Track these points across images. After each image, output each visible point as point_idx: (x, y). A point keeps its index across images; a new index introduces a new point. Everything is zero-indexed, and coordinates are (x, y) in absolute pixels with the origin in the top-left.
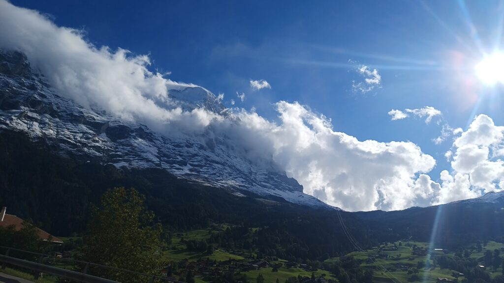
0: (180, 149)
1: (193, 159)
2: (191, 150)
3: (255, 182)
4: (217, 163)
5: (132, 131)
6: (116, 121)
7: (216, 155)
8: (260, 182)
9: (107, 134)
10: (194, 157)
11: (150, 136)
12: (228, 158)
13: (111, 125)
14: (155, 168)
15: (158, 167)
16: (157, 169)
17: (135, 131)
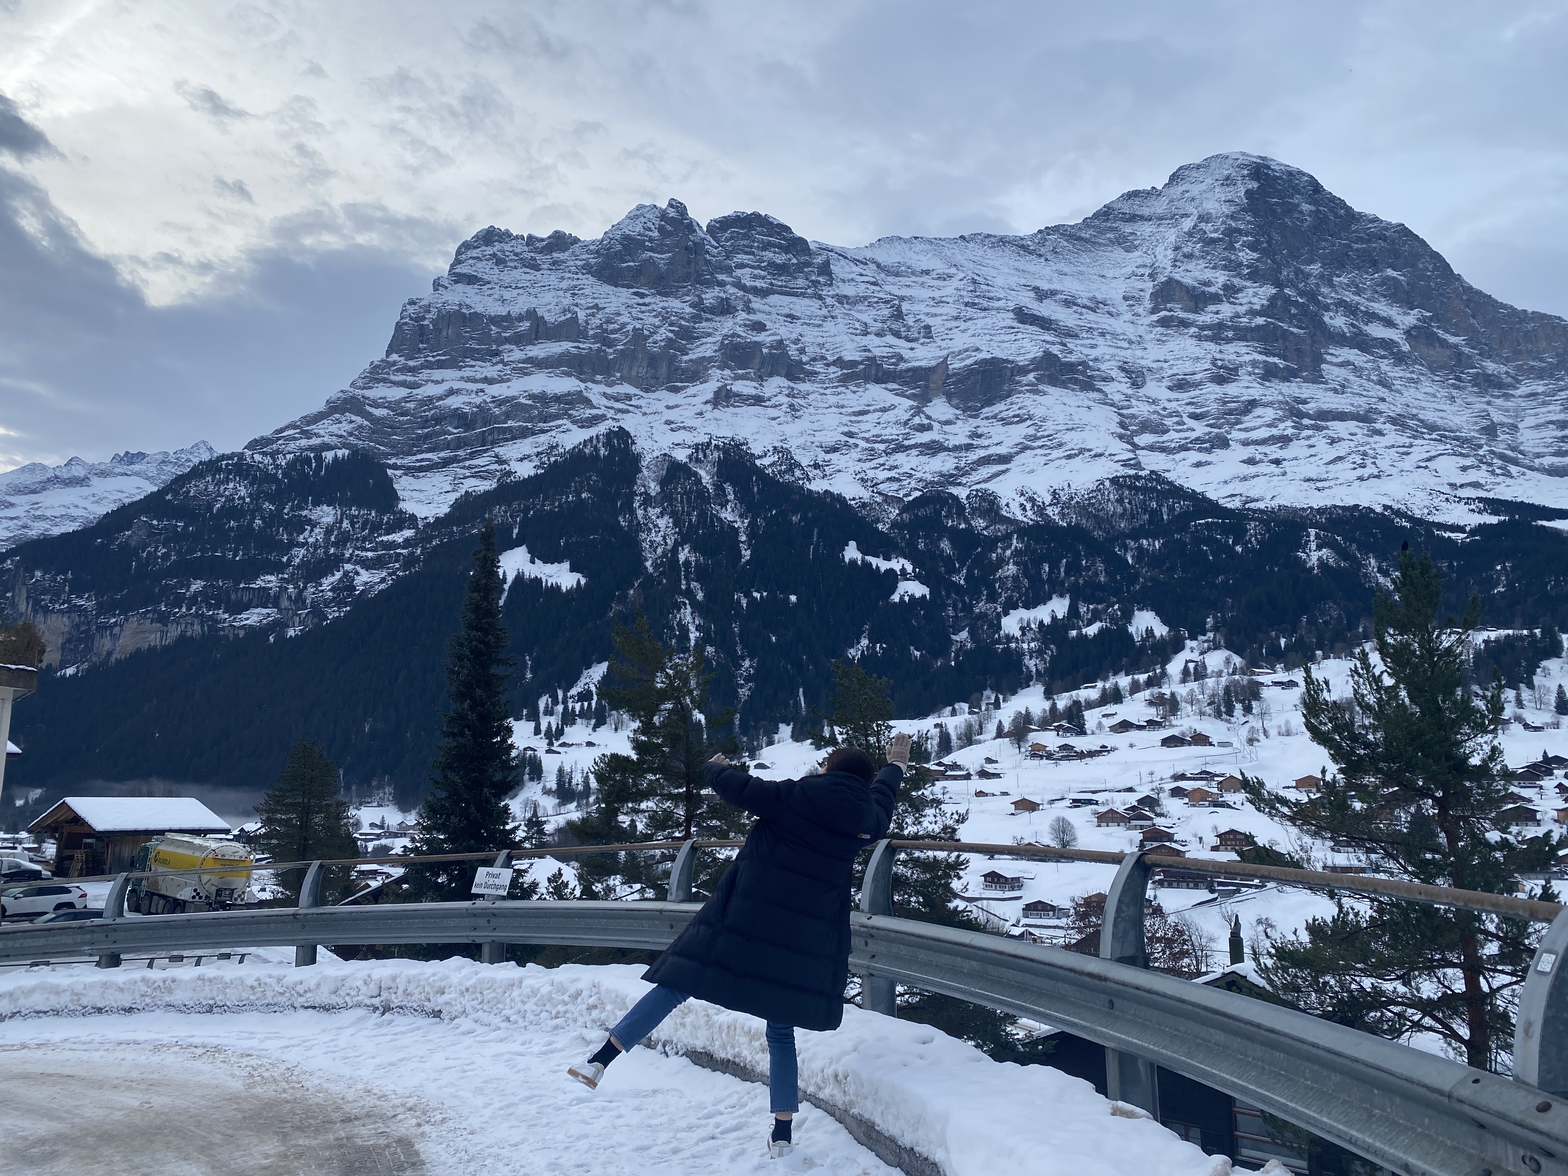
0: (1192, 394)
1: (1249, 421)
2: (1232, 389)
3: (1516, 462)
4: (1341, 416)
5: (1023, 371)
6: (966, 350)
7: (1335, 391)
8: (1538, 455)
9: (949, 397)
10: (1250, 411)
11: (1083, 373)
12: (1383, 392)
13: (956, 365)
14: (1123, 477)
15: (1132, 472)
16: (1130, 476)
17: (1031, 367)
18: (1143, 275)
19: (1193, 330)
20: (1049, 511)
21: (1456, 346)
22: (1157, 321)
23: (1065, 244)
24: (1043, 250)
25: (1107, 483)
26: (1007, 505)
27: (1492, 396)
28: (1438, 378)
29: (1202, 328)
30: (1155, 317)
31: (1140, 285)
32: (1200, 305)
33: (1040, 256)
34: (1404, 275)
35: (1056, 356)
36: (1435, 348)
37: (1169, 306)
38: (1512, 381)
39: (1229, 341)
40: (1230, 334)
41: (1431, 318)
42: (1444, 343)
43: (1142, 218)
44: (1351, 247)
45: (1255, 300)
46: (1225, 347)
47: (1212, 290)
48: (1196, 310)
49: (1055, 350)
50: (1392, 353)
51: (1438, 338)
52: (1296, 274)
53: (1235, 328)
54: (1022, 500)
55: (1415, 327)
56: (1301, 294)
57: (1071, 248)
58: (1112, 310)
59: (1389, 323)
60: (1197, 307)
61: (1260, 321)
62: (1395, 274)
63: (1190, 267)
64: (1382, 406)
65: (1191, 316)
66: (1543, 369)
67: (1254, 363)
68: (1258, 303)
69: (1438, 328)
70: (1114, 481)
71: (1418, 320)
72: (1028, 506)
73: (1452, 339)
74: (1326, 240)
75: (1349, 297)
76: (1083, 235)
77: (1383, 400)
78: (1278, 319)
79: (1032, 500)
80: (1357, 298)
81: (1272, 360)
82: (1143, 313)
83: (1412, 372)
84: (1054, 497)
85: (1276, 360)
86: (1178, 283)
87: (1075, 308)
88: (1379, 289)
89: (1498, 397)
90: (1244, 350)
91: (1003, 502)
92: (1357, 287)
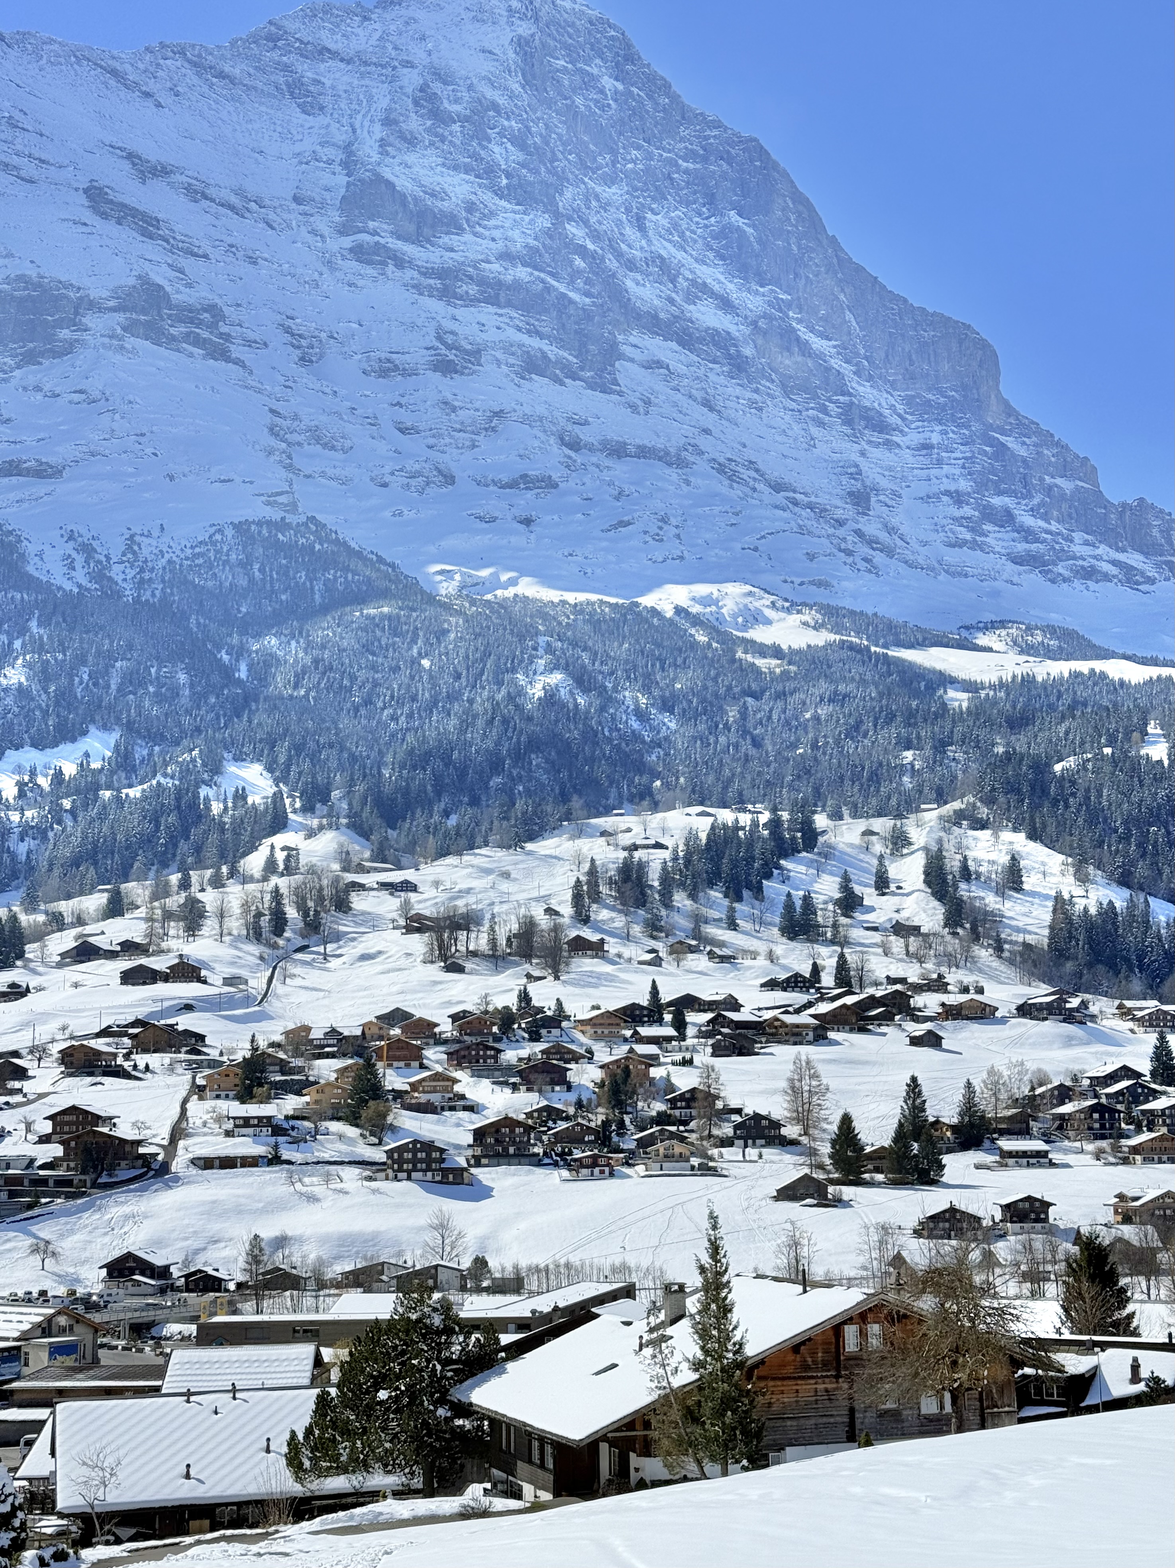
2: (467, 387)
5: (98, 307)
7: (634, 408)
11: (212, 326)
12: (709, 419)
14: (259, 524)
15: (276, 515)
16: (269, 523)
17: (111, 304)
18: (330, 162)
19: (410, 274)
20: (116, 572)
21: (821, 356)
22: (351, 250)
23: (195, 80)
24: (151, 86)
25: (229, 532)
26: (40, 555)
27: (869, 442)
28: (794, 405)
29: (426, 273)
30: (347, 242)
31: (326, 179)
32: (426, 231)
33: (147, 95)
34: (754, 226)
35: (160, 287)
36: (792, 354)
37: (371, 224)
38: (899, 421)
39: (470, 301)
40: (473, 290)
41: (789, 305)
42: (805, 348)
43: (334, 55)
44: (677, 165)
45: (516, 234)
46: (460, 313)
47: (445, 205)
48: (417, 239)
49: (160, 276)
50: (730, 357)
51: (798, 339)
52: (587, 200)
53: (482, 282)
54: (70, 547)
55: (765, 316)
56: (595, 236)
57: (205, 89)
58: (272, 216)
59: (725, 304)
60: (419, 234)
61: (522, 273)
62: (740, 222)
63: (411, 158)
64: (704, 442)
65: (409, 250)
66: (943, 408)
67: (508, 347)
68: (520, 240)
69: (800, 321)
70: (240, 528)
71: (770, 304)
72: (80, 559)
73: (817, 343)
74: (639, 148)
75: (666, 249)
76: (227, 69)
77: (707, 431)
78: (551, 274)
79: (87, 550)
80: (680, 255)
81: (535, 343)
82: (326, 231)
83: (756, 391)
84: (129, 548)
85: (544, 345)
86: (390, 185)
87: (205, 203)
88: (715, 244)
89: (877, 445)
90: (495, 321)
91: (31, 549)
92: (682, 235)
